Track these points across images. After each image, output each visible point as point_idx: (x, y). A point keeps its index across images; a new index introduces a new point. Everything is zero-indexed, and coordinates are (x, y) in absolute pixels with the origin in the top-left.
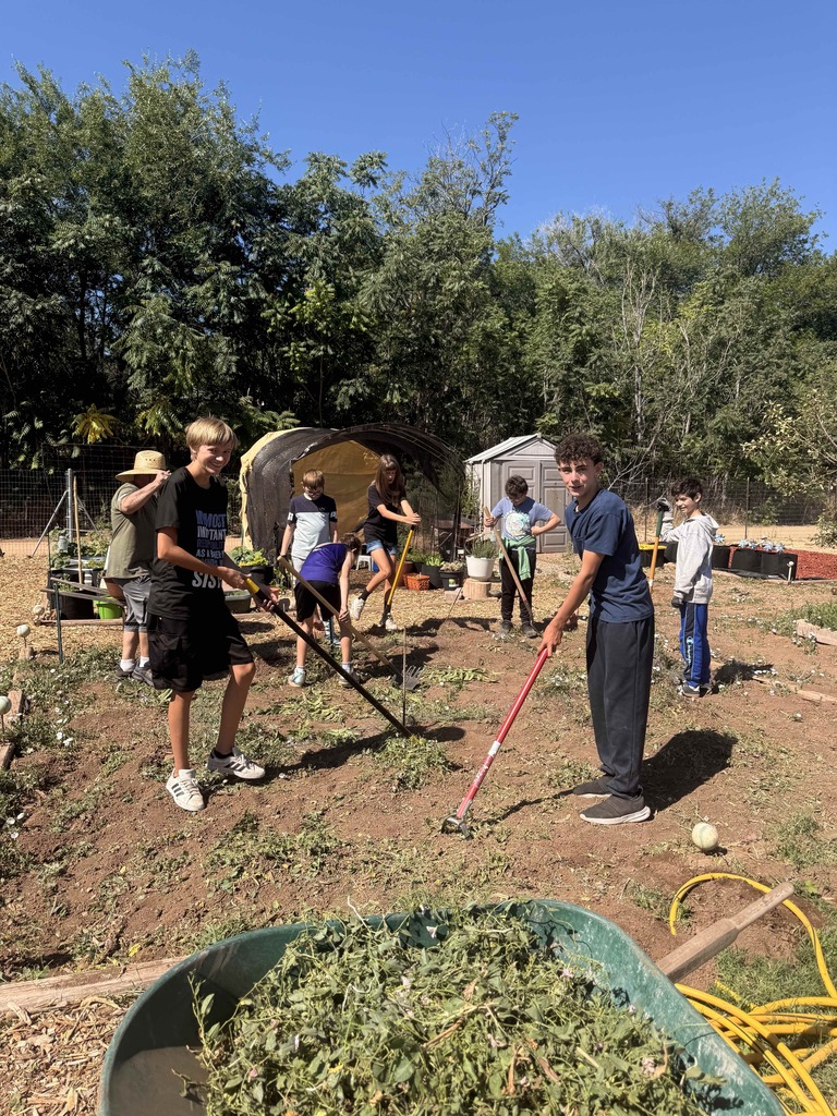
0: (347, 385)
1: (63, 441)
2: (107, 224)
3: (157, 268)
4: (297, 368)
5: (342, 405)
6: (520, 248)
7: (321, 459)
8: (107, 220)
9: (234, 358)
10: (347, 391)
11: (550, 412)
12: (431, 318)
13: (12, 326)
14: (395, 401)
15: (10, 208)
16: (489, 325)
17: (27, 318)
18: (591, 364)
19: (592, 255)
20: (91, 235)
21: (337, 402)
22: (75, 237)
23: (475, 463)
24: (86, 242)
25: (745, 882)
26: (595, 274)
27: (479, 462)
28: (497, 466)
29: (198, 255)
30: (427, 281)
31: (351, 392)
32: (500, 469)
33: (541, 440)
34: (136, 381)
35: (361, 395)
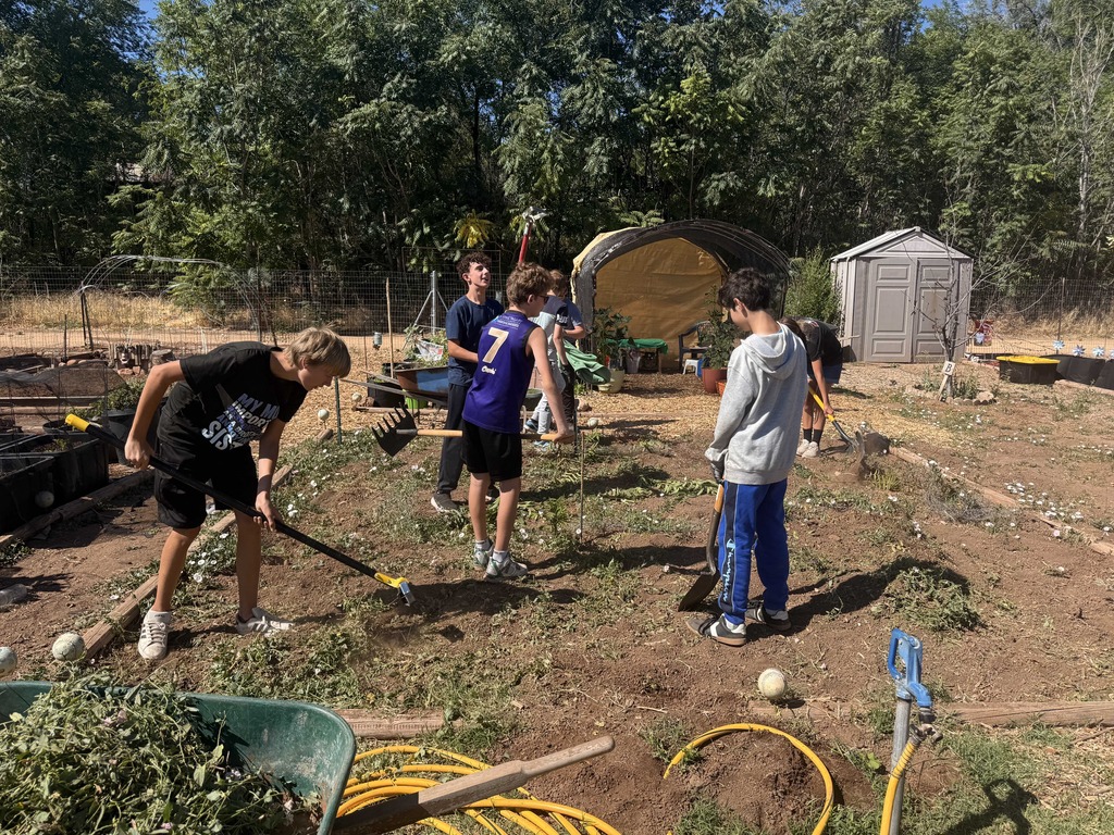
0: (718, 180)
1: (447, 245)
2: (490, 32)
3: (535, 71)
4: (666, 165)
5: (711, 201)
6: (957, 12)
7: (653, 259)
8: (490, 28)
9: (605, 159)
10: (718, 186)
11: (962, 200)
12: (817, 100)
13: (404, 138)
14: (770, 195)
15: (404, 26)
16: (894, 105)
17: (415, 131)
18: (1017, 144)
19: (1050, 13)
20: (471, 46)
21: (706, 198)
22: (458, 48)
23: (840, 260)
24: (468, 53)
25: (786, 740)
26: (1050, 35)
27: (844, 260)
28: (863, 264)
29: (575, 56)
30: (815, 61)
31: (722, 186)
32: (867, 267)
33: (920, 234)
34: (509, 186)
35: (732, 190)
